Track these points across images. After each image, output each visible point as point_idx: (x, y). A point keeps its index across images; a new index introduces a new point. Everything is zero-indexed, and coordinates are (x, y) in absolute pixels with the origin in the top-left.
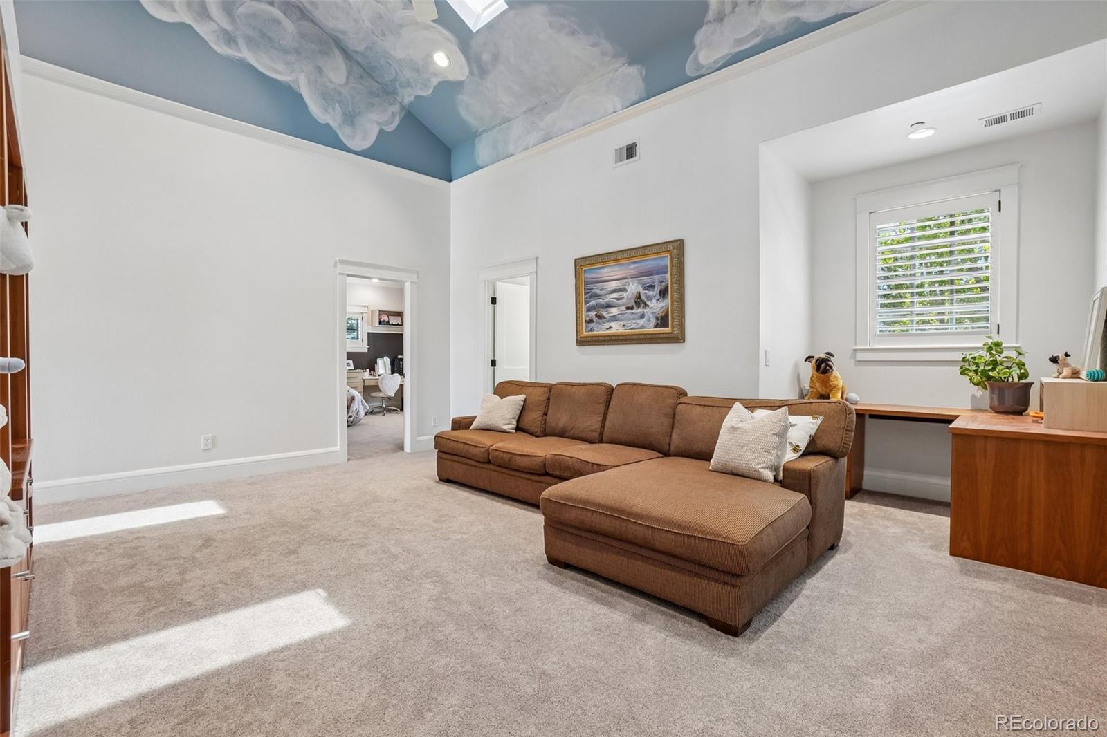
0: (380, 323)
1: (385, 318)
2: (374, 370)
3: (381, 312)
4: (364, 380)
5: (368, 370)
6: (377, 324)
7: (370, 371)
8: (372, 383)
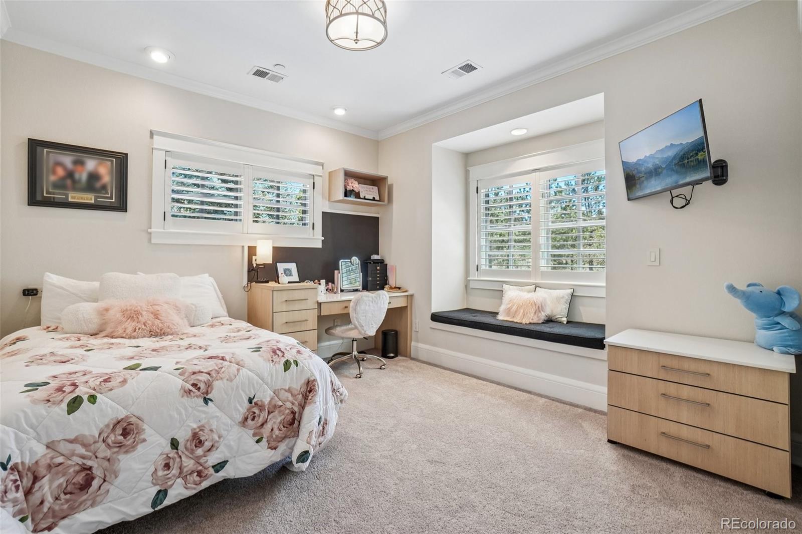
0: (347, 193)
1: (354, 185)
2: (333, 282)
3: (348, 175)
4: (320, 304)
5: (323, 282)
6: (341, 196)
7: (327, 283)
8: (336, 310)
